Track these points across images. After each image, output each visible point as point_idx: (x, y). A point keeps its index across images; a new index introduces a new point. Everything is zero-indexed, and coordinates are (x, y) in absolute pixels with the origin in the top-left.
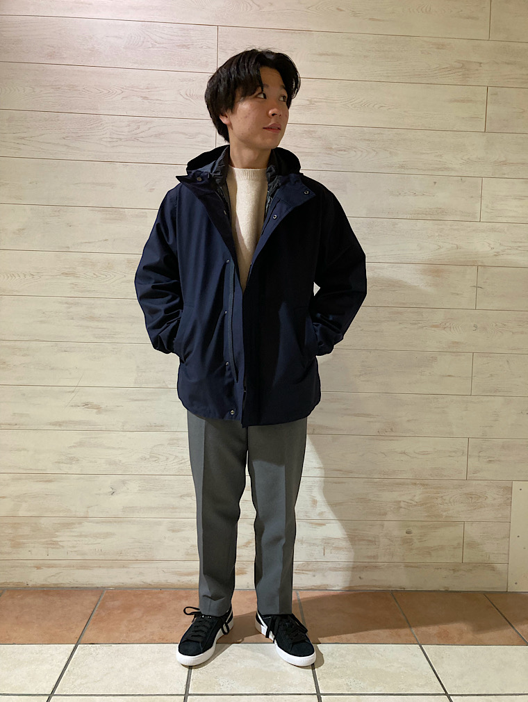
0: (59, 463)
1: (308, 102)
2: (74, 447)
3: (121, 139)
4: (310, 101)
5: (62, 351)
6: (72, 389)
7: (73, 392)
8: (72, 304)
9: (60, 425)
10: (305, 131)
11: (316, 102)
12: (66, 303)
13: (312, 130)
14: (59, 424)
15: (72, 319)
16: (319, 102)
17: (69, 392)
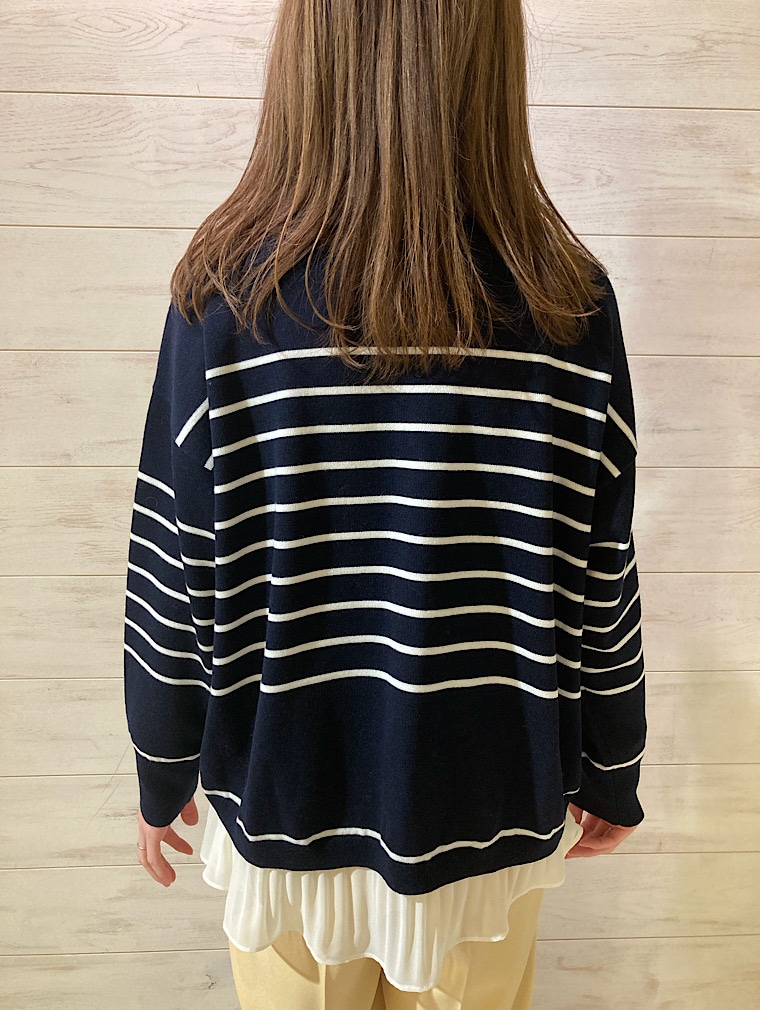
0: (87, 932)
1: (694, 45)
2: (118, 898)
3: (186, 165)
4: (702, 41)
5: (74, 700)
6: (106, 779)
7: (107, 786)
8: (88, 590)
9: (83, 856)
10: (682, 127)
11: (717, 43)
12: (73, 590)
13: (701, 123)
14: (82, 854)
15: (93, 625)
16: (724, 42)
17: (99, 786)
